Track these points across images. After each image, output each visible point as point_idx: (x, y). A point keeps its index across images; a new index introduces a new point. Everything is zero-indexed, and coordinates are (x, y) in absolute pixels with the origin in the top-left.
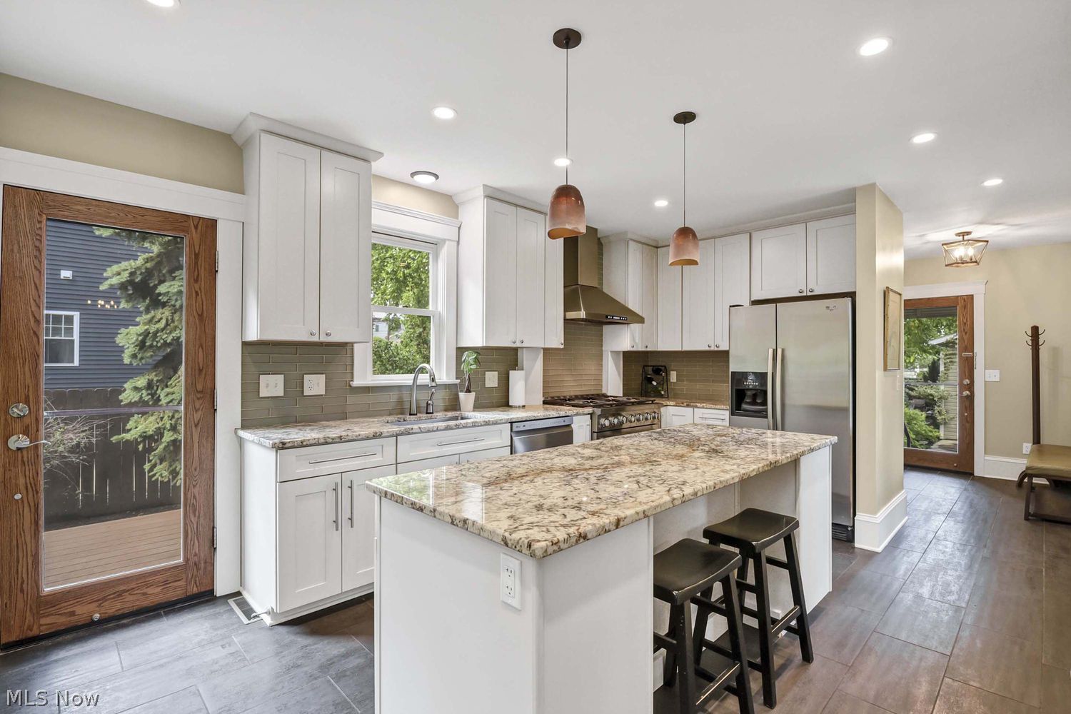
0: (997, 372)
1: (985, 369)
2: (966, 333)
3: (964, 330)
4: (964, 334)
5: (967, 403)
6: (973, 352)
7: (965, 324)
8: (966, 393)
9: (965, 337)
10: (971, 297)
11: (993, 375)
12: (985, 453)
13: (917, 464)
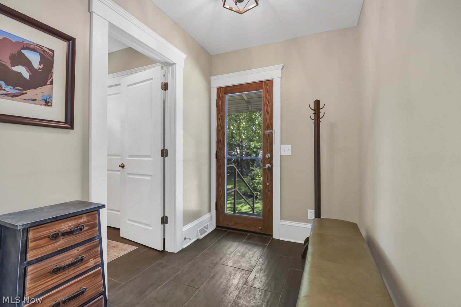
0: (289, 147)
1: (281, 144)
2: (268, 113)
3: (267, 110)
4: (266, 113)
5: (269, 174)
6: (272, 129)
7: (267, 105)
8: (268, 165)
9: (268, 117)
10: (271, 81)
11: (287, 150)
12: (281, 219)
13: (234, 227)
